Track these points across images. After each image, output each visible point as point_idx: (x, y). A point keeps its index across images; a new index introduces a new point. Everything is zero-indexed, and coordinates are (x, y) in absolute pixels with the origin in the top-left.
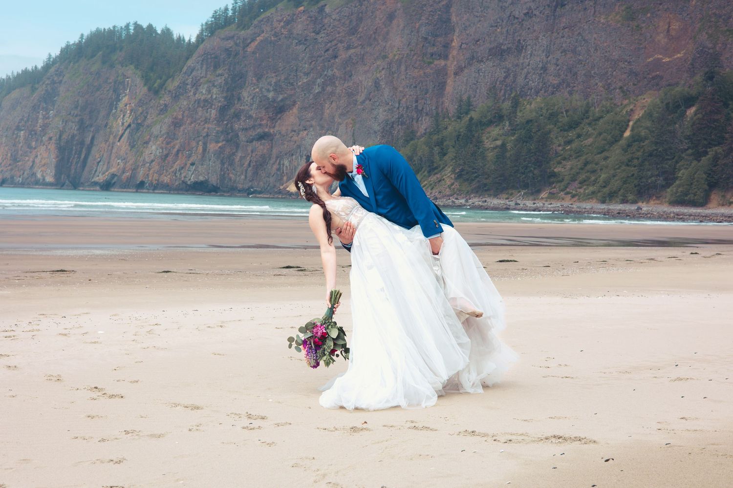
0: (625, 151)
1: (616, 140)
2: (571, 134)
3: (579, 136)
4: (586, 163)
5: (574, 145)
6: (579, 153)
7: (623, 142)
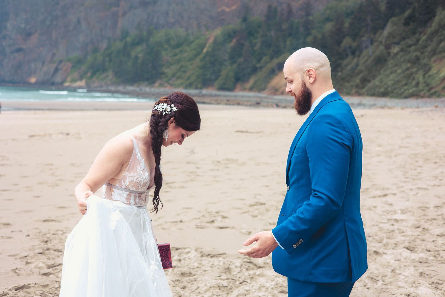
0: (202, 60)
1: (198, 54)
2: (177, 51)
3: (181, 52)
4: (182, 67)
5: (177, 57)
6: (179, 61)
7: (202, 56)
